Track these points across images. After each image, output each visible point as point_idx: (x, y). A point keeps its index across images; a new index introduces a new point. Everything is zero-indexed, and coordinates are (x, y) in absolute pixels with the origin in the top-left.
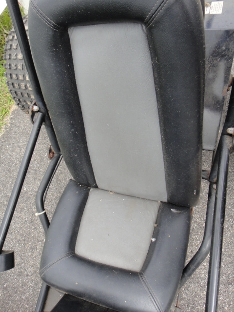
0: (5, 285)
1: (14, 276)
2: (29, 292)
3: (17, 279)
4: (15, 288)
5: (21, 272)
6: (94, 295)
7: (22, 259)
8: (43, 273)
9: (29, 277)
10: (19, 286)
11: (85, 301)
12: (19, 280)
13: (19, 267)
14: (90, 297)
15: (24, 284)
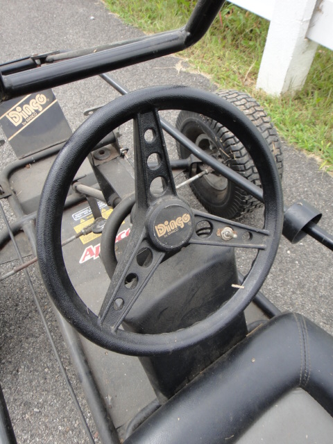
0: (297, 262)
1: (303, 276)
2: (271, 285)
3: (296, 279)
4: (286, 271)
5: (303, 287)
6: (220, 376)
7: (321, 297)
8: (299, 319)
9: (290, 294)
10: (287, 277)
11: (221, 355)
12: (293, 279)
13: (311, 289)
14: (222, 367)
15: (285, 283)
